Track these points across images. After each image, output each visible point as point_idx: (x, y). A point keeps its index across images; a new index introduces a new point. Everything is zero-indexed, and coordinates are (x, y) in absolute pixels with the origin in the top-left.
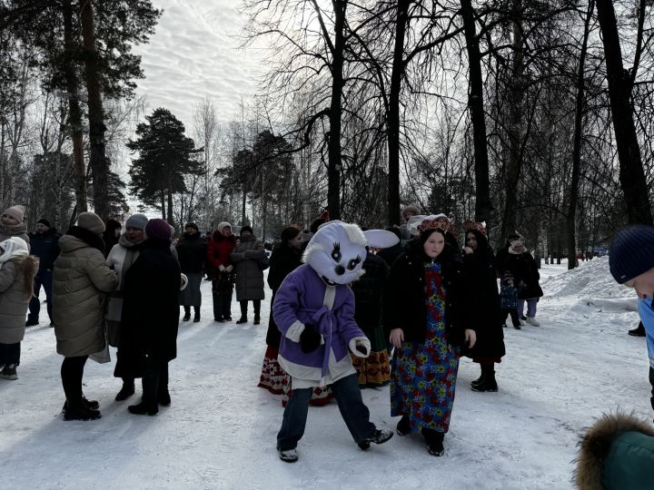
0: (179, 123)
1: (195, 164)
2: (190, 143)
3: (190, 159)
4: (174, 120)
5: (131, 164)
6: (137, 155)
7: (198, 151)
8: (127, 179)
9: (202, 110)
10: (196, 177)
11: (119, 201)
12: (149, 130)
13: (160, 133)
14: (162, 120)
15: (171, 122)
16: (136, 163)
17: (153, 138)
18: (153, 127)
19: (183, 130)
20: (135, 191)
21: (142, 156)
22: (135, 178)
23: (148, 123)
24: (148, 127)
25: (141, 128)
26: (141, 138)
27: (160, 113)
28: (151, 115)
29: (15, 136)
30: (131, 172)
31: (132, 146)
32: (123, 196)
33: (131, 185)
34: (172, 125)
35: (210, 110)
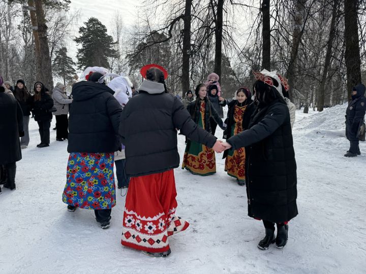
0: (103, 27)
1: (114, 51)
2: (110, 38)
3: (111, 48)
4: (100, 24)
5: (78, 51)
6: (80, 46)
7: (115, 43)
8: (76, 60)
9: (115, 18)
10: (114, 58)
11: (73, 73)
12: (87, 31)
13: (93, 32)
14: (94, 24)
15: (99, 26)
16: (81, 51)
17: (89, 36)
18: (89, 29)
19: (106, 30)
20: (80, 67)
21: (84, 47)
22: (80, 60)
23: (85, 27)
24: (85, 29)
25: (82, 30)
26: (82, 35)
27: (92, 20)
28: (87, 22)
29: (7, 34)
30: (77, 56)
31: (77, 40)
32: (75, 71)
33: (78, 64)
34: (99, 27)
35: (119, 17)
